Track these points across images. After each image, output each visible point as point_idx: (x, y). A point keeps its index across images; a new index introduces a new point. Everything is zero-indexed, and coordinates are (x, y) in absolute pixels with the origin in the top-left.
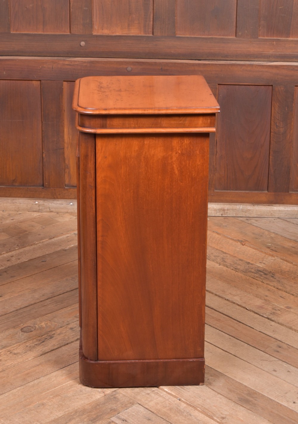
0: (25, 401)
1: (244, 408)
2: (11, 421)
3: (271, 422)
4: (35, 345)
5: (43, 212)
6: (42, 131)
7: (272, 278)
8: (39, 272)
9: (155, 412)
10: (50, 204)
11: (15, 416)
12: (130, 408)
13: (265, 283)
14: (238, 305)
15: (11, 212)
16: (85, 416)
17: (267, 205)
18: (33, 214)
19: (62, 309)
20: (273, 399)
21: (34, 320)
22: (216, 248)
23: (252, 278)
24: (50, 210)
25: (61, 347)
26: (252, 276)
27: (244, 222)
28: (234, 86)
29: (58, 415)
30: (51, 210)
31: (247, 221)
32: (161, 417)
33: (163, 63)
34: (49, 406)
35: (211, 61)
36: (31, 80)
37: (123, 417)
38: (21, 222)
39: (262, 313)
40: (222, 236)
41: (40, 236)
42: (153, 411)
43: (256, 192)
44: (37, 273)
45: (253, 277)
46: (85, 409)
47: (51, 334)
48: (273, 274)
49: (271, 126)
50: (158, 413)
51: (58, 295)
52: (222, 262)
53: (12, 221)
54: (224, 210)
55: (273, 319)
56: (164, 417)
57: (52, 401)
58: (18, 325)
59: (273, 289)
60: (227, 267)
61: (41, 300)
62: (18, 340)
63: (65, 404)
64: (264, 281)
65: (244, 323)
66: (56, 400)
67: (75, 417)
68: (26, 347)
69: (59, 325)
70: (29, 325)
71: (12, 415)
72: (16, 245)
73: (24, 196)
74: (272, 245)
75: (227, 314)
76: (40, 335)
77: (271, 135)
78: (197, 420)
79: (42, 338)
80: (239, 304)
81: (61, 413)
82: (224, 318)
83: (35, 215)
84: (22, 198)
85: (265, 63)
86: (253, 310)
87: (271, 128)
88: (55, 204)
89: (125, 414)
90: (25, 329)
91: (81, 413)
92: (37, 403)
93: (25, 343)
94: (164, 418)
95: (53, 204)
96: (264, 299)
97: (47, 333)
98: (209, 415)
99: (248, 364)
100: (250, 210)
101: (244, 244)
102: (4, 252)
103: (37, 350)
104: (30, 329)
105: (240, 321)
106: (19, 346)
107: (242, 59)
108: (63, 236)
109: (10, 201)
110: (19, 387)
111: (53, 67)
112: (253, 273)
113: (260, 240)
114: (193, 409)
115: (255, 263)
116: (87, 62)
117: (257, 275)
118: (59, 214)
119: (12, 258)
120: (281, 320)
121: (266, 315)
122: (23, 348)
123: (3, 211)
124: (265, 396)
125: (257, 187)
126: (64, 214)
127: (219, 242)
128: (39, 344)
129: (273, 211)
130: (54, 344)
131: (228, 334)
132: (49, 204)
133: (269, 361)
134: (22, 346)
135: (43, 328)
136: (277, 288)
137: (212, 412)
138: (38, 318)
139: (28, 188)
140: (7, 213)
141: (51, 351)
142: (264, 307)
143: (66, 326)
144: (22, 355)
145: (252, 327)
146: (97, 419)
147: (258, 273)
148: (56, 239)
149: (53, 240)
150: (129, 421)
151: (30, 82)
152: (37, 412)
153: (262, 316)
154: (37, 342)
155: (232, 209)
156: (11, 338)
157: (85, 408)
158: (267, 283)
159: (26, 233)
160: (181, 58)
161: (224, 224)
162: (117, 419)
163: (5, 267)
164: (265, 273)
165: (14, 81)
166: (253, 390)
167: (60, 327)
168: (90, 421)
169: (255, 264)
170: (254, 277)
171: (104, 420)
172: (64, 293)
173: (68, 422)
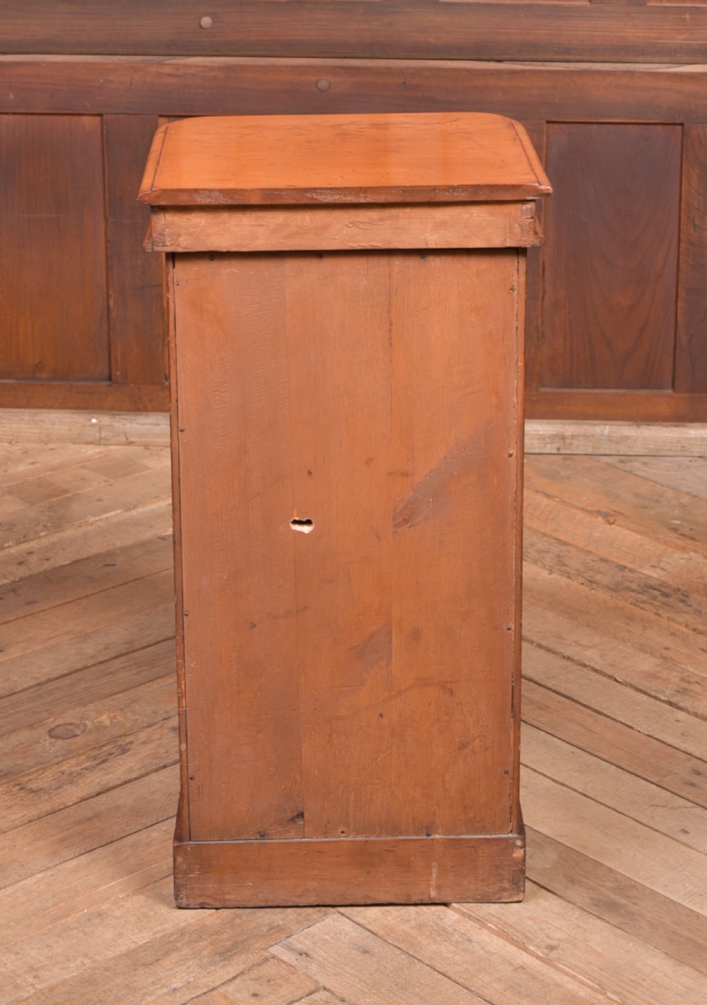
0: (56, 908)
1: (607, 924)
2: (19, 956)
3: (672, 957)
4: (82, 769)
5: (111, 445)
6: (107, 241)
7: (681, 605)
8: (96, 591)
9: (381, 933)
10: (128, 425)
11: (30, 943)
12: (318, 925)
13: (663, 618)
14: (596, 671)
15: (30, 445)
16: (205, 943)
17: (673, 424)
18: (84, 450)
19: (151, 681)
20: (679, 901)
21: (83, 710)
22: (542, 531)
23: (631, 604)
24: (127, 439)
25: (147, 774)
26: (631, 600)
27: (614, 467)
28: (587, 126)
29: (136, 940)
30: (131, 439)
31: (621, 466)
32: (396, 947)
33: (407, 68)
34: (115, 918)
35: (527, 63)
36: (79, 115)
37: (299, 946)
38: (54, 469)
39: (655, 691)
40: (558, 502)
41: (100, 503)
42: (375, 929)
43: (644, 392)
44: (93, 594)
45: (634, 602)
46: (205, 926)
47: (123, 743)
48: (685, 594)
49: (682, 227)
50: (389, 935)
51: (144, 648)
52: (557, 564)
53: (32, 467)
54: (563, 438)
55: (682, 704)
56: (403, 946)
57: (122, 906)
58: (41, 721)
59: (683, 633)
60: (569, 577)
61: (102, 659)
62: (41, 756)
63: (155, 913)
64: (660, 612)
65: (608, 714)
66: (132, 904)
67: (179, 945)
68: (60, 774)
69: (145, 719)
70: (69, 720)
71: (22, 941)
72: (42, 524)
73: (63, 406)
74: (684, 524)
75: (567, 694)
76: (96, 746)
77: (681, 249)
78: (487, 952)
79: (100, 752)
80: (597, 668)
81: (144, 935)
82: (559, 703)
83: (90, 452)
84: (56, 411)
85: (664, 68)
86: (633, 683)
87: (681, 233)
88: (140, 424)
89: (306, 938)
90: (58, 731)
91: (195, 936)
92: (86, 911)
93: (57, 764)
94: (404, 949)
95: (134, 425)
96: (661, 656)
97: (113, 740)
98: (517, 941)
99: (618, 814)
100: (628, 438)
101: (612, 520)
102: (10, 543)
103: (88, 781)
104: (72, 730)
105: (599, 709)
106: (43, 773)
107: (607, 58)
108: (158, 504)
109: (26, 417)
110: (42, 871)
111: (133, 81)
112: (633, 591)
113: (653, 512)
114: (476, 925)
115: (641, 567)
116: (219, 68)
117: (644, 598)
118: (150, 449)
119: (30, 558)
120: (701, 707)
121: (665, 696)
122: (53, 778)
123: (10, 443)
124: (660, 894)
125: (647, 380)
126: (161, 450)
127: (551, 517)
128: (93, 767)
129: (686, 439)
130: (132, 768)
131: (568, 743)
132: (124, 425)
133: (669, 807)
134: (50, 771)
135: (105, 728)
136: (695, 630)
137: (523, 934)
138: (91, 703)
139: (72, 386)
140: (19, 447)
141: (122, 784)
142: (660, 675)
143: (162, 722)
144: (50, 793)
145: (630, 724)
146: (234, 952)
147: (648, 592)
148: (140, 510)
149: (134, 513)
150: (315, 956)
151: (77, 118)
152: (85, 933)
153: (656, 698)
154: (88, 762)
155: (584, 436)
156: (24, 752)
157: (206, 923)
158: (669, 615)
159: (66, 495)
160: (454, 57)
161: (563, 473)
162: (283, 950)
163: (12, 579)
164: (663, 593)
165: (35, 117)
166: (628, 878)
167: (146, 725)
168: (217, 956)
169: (639, 570)
170: (637, 601)
171: (252, 953)
172: (158, 642)
173: (161, 957)
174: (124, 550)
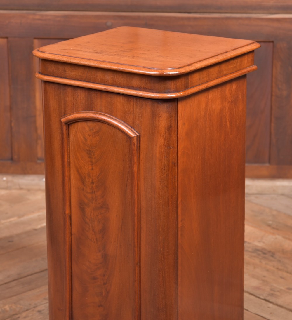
5: (12, 190)
6: (10, 96)
7: (271, 258)
10: (20, 181)
17: (269, 179)
19: (28, 291)
24: (20, 187)
33: (147, 16)
39: (258, 294)
43: (256, 165)
48: (273, 253)
49: (273, 89)
51: (26, 277)
55: (271, 300)
59: (272, 270)
61: (6, 281)
64: (262, 261)
69: (26, 307)
74: (274, 223)
77: (272, 99)
83: (2, 193)
85: (265, 16)
87: (272, 92)
88: (26, 180)
95: (23, 180)
96: (261, 280)
97: (11, 317)
108: (33, 215)
111: (22, 22)
112: (250, 252)
113: (259, 218)
117: (254, 255)
118: (30, 191)
120: (280, 301)
121: (263, 297)
125: (257, 159)
129: (275, 186)
135: (7, 311)
136: (277, 269)
142: (261, 288)
143: (33, 308)
147: (256, 252)
148: (25, 217)
149: (22, 219)
158: (265, 262)
164: (263, 253)
167: (26, 310)
169: (253, 243)
172: (32, 274)
174: (18, 235)
